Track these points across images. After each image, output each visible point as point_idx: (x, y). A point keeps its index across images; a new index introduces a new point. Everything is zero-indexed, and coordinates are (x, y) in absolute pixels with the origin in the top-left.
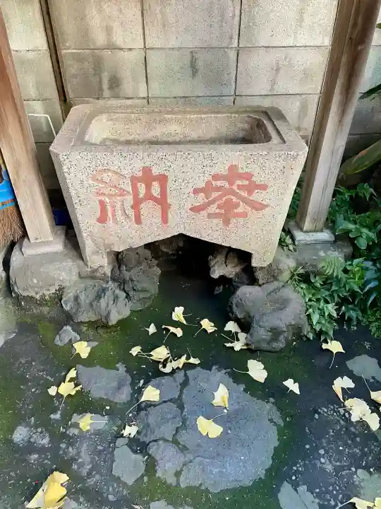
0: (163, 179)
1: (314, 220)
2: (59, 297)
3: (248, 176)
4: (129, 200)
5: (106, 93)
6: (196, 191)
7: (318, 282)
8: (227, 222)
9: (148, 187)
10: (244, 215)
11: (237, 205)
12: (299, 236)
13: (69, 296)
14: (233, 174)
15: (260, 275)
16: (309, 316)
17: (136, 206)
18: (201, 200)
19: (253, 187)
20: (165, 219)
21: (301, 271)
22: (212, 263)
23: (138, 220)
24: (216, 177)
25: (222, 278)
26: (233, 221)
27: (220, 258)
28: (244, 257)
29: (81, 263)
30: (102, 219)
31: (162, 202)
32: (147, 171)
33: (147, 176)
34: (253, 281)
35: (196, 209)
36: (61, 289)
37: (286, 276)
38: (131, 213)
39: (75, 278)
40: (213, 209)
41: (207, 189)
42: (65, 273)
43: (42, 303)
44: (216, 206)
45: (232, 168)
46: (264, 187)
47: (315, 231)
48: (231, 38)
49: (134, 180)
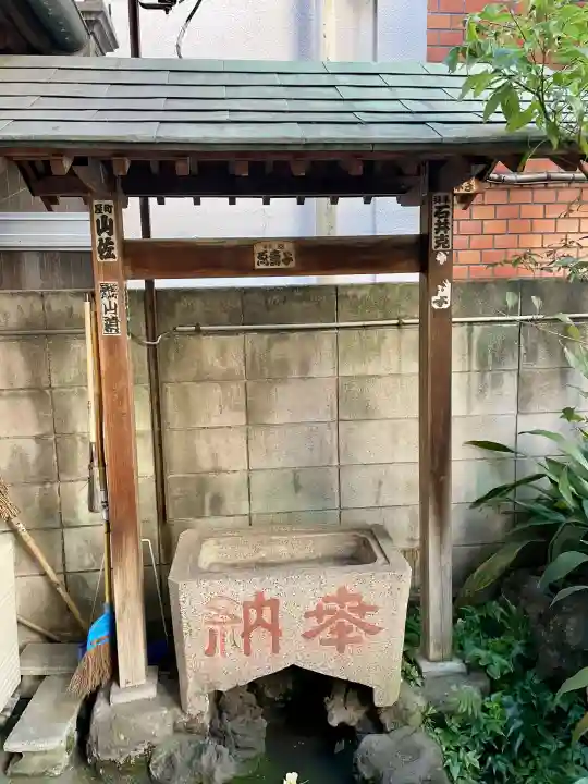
0: (274, 603)
1: (439, 647)
2: (146, 761)
3: (357, 597)
4: (240, 628)
5: (207, 512)
6: (307, 615)
7: (454, 725)
8: (341, 649)
9: (260, 612)
10: (357, 640)
11: (350, 630)
12: (426, 666)
13: (160, 756)
14: (342, 597)
15: (386, 718)
16: (448, 767)
17: (246, 635)
18: (313, 622)
19: (363, 609)
20: (276, 649)
21: (432, 711)
22: (329, 706)
23: (248, 652)
24: (327, 599)
25: (343, 725)
26: (348, 647)
27: (339, 699)
28: (364, 693)
29: (177, 710)
30: (210, 652)
31: (274, 628)
32: (259, 595)
33: (260, 602)
34: (380, 728)
35: (308, 636)
36: (152, 747)
37: (417, 719)
38: (240, 642)
39: (168, 730)
40: (326, 634)
41: (318, 613)
42: (158, 724)
43: (126, 769)
44: (328, 629)
45: (342, 590)
46: (374, 609)
47: (443, 660)
49: (246, 606)
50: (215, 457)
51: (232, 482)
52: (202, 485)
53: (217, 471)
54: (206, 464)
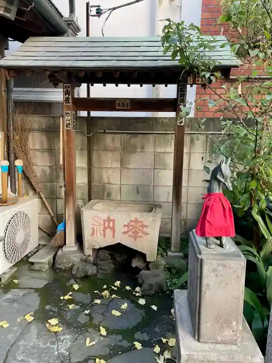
0: (114, 221)
1: (174, 247)
2: (71, 268)
3: (141, 222)
4: (102, 228)
5: (106, 198)
6: (125, 226)
7: (174, 271)
8: (135, 239)
9: (109, 223)
10: (141, 237)
11: (138, 233)
12: (169, 253)
13: (75, 268)
14: (136, 221)
15: (150, 266)
16: (167, 282)
17: (104, 230)
18: (126, 229)
19: (144, 226)
20: (114, 236)
21: (167, 266)
22: (133, 261)
23: (104, 236)
24: (131, 221)
25: (137, 267)
26: (138, 239)
27: (137, 259)
28: (143, 256)
29: (82, 254)
30: (92, 235)
31: (113, 229)
32: (109, 218)
33: (109, 220)
34: (148, 269)
35: (124, 233)
36: (73, 265)
37: (162, 267)
38: (102, 233)
39: (79, 260)
40: (130, 233)
41: (127, 226)
42: (76, 258)
43: (65, 271)
44: (131, 232)
45: (136, 218)
46: (147, 226)
47: (176, 252)
48: (151, 182)
49: (104, 221)
50: (109, 178)
51: (115, 188)
52: (104, 189)
53: (109, 183)
54: (106, 180)
